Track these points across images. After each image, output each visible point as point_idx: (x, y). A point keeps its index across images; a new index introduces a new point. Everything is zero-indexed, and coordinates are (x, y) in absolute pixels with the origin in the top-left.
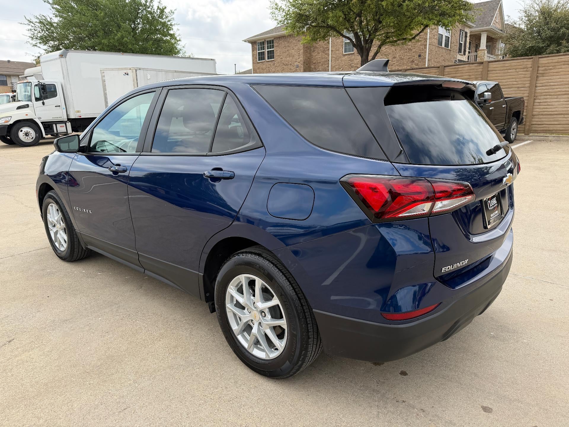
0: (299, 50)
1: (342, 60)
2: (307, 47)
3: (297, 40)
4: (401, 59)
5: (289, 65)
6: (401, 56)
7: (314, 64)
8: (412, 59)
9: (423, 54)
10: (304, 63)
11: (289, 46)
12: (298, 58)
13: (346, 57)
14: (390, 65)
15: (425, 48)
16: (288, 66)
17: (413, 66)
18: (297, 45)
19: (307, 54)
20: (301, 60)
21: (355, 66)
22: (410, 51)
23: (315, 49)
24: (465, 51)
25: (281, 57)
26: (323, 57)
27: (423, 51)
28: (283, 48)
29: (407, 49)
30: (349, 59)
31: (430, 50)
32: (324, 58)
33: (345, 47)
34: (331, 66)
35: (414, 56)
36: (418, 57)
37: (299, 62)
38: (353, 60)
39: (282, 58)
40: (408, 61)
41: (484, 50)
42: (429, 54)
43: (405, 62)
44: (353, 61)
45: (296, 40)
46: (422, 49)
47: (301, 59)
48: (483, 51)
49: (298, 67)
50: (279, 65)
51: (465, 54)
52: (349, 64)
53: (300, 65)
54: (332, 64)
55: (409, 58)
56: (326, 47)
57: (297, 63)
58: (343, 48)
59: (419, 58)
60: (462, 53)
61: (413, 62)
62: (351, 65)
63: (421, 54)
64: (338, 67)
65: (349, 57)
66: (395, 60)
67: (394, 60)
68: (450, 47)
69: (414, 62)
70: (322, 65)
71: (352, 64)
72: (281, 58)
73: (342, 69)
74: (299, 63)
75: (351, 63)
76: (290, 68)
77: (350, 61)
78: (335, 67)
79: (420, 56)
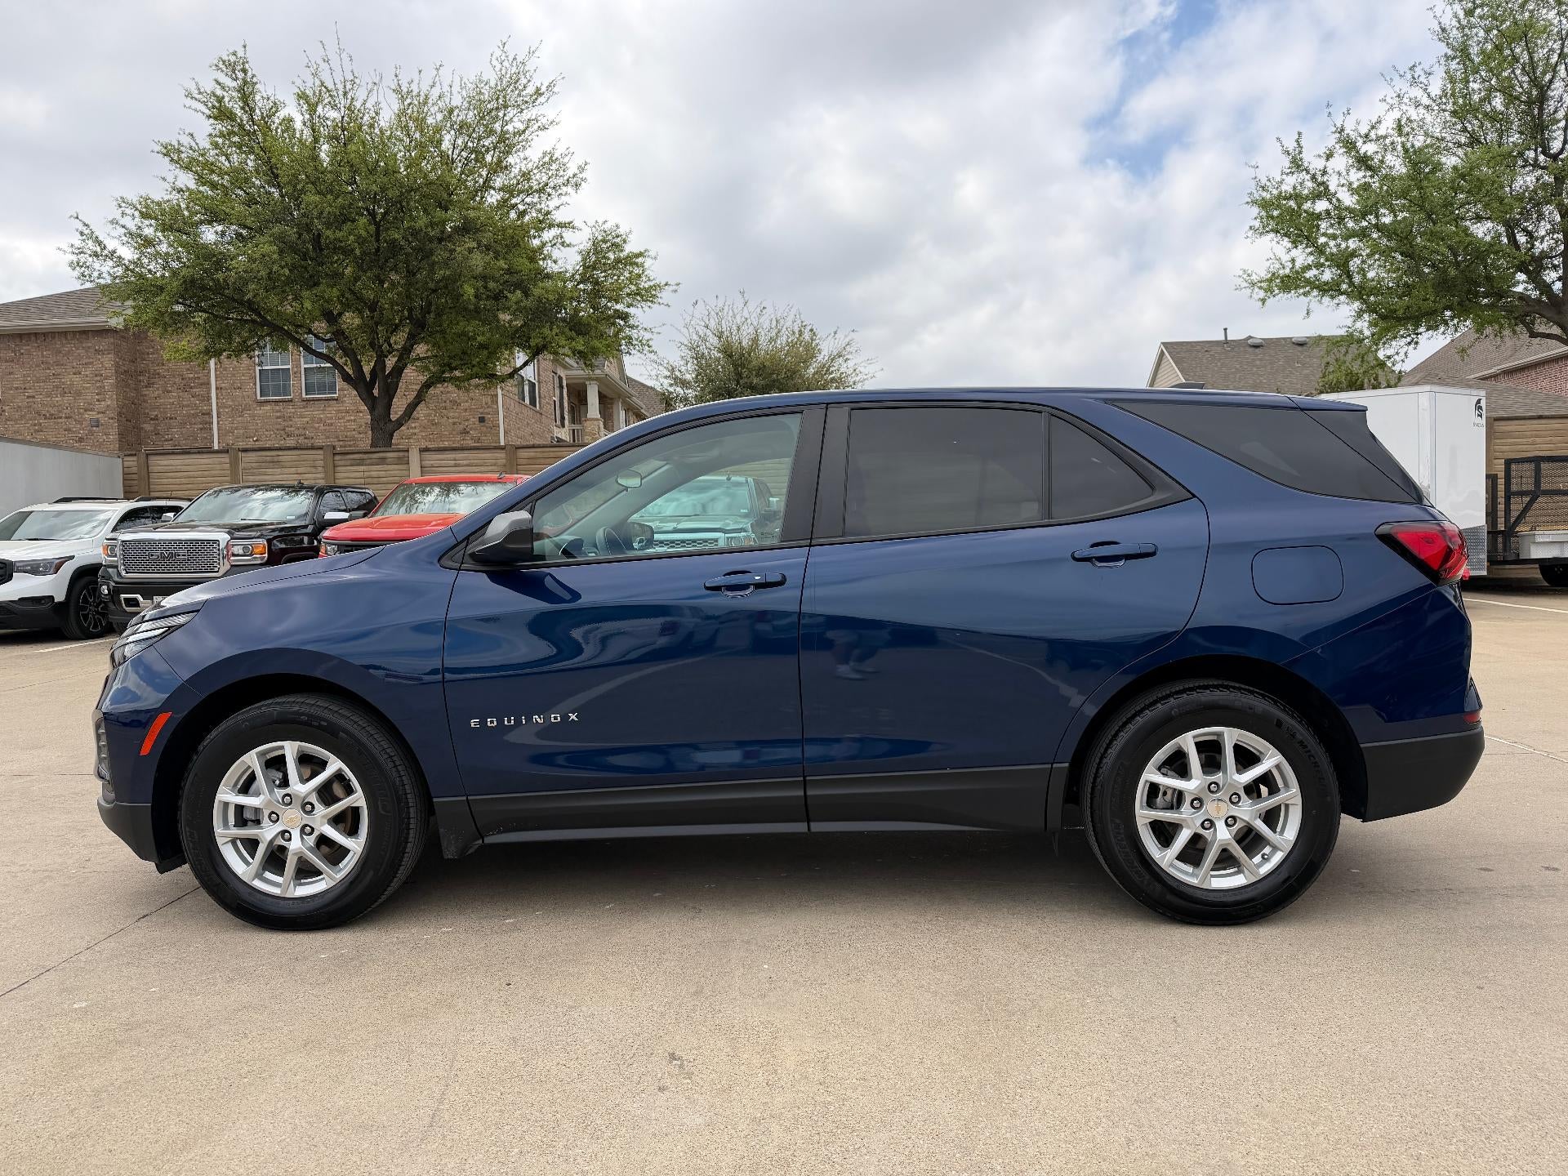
0: (98, 378)
1: (253, 416)
2: (125, 371)
3: (92, 350)
4: (433, 424)
5: (61, 418)
6: (431, 416)
7: (151, 419)
8: (462, 427)
9: (489, 416)
10: (120, 414)
11: (58, 364)
12: (98, 400)
13: (268, 407)
14: (404, 437)
15: (492, 401)
16: (60, 420)
17: (467, 442)
18: (92, 363)
19: (128, 390)
20: (108, 406)
21: (297, 432)
22: (455, 408)
23: (152, 381)
24: (563, 418)
25: (31, 392)
26: (185, 403)
27: (490, 410)
28: (37, 366)
29: (448, 402)
30: (278, 414)
31: (507, 409)
32: (188, 406)
33: (260, 381)
34: (219, 430)
35: (467, 420)
36: (477, 423)
37: (99, 413)
38: (290, 417)
39: (34, 397)
40: (453, 430)
41: (597, 420)
42: (504, 417)
43: (446, 433)
44: (291, 420)
45: (89, 347)
46: (486, 404)
47: (109, 403)
48: (595, 422)
49: (98, 427)
50: (22, 417)
51: (563, 426)
52: (278, 427)
53: (103, 419)
54: (221, 422)
55: (454, 424)
56: (192, 375)
57: (94, 413)
58: (255, 384)
59: (482, 424)
60: (559, 423)
61: (465, 432)
62: (284, 429)
63: (487, 416)
64: (241, 431)
65: (278, 408)
66: (417, 424)
67: (413, 425)
68: (540, 406)
69: (468, 432)
70: (183, 424)
71: (288, 426)
72: (28, 397)
73: (255, 439)
74: (100, 416)
75: (286, 424)
76: (64, 427)
77: (279, 420)
78: (233, 433)
79: (482, 420)
